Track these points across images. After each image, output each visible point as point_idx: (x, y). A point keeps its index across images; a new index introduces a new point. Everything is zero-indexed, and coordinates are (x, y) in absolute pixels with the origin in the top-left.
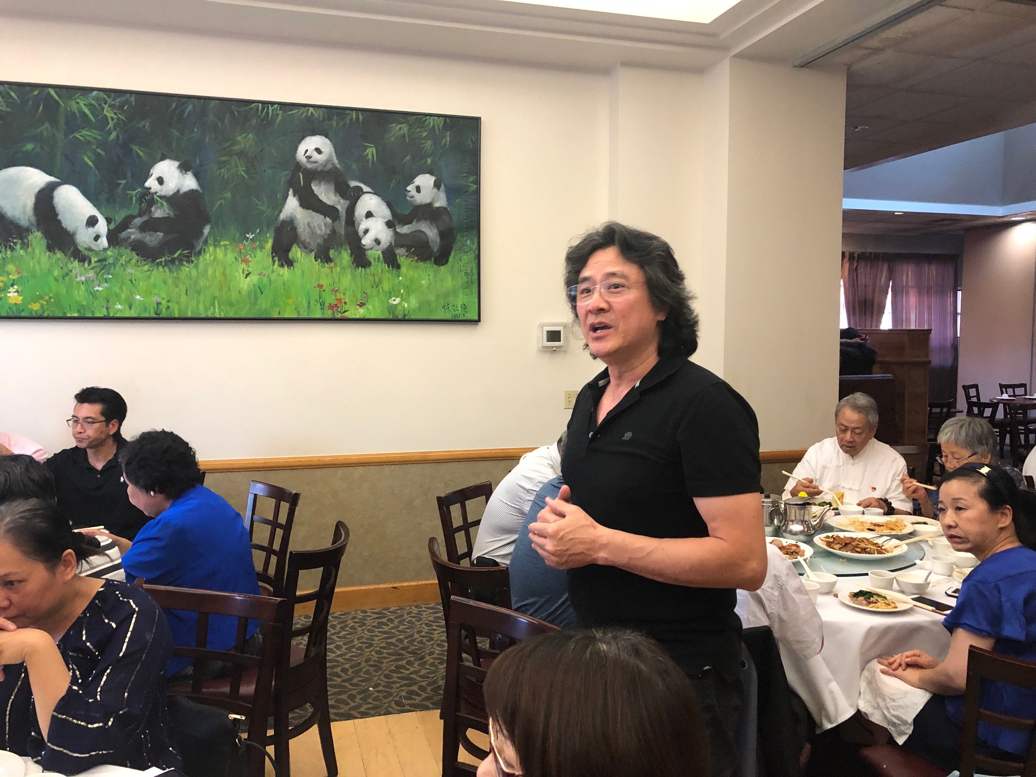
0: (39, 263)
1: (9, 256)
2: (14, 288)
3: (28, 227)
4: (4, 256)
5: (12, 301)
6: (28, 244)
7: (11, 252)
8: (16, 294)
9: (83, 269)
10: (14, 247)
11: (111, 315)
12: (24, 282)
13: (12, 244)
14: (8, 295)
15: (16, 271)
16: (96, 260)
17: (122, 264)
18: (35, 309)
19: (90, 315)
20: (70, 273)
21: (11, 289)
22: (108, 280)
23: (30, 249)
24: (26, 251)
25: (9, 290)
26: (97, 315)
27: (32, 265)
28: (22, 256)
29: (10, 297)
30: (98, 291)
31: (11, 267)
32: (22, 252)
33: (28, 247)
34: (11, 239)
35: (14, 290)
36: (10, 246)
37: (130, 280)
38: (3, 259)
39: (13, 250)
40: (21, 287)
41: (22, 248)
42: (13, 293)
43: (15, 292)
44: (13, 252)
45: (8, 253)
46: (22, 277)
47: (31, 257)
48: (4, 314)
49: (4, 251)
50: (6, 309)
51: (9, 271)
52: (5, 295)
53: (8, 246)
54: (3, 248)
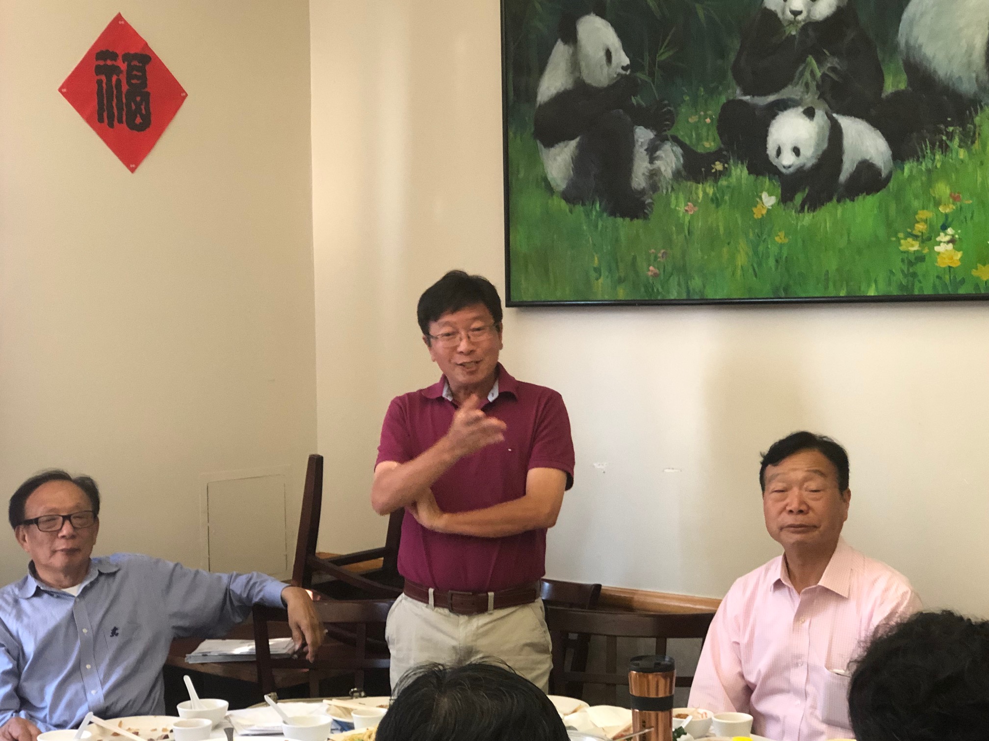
1: (939, 166)
2: (946, 234)
3: (975, 94)
4: (930, 166)
5: (943, 263)
6: (974, 133)
7: (942, 156)
8: (951, 246)
10: (948, 142)
12: (965, 218)
13: (944, 138)
14: (937, 249)
15: (951, 195)
18: (985, 279)
21: (943, 238)
23: (977, 146)
24: (969, 150)
25: (938, 239)
27: (980, 179)
28: (962, 161)
29: (939, 253)
31: (942, 189)
32: (962, 154)
33: (973, 142)
34: (942, 126)
35: (948, 238)
36: (941, 141)
38: (929, 171)
39: (946, 151)
40: (959, 231)
41: (962, 144)
42: (945, 244)
43: (949, 242)
44: (945, 156)
45: (937, 157)
46: (961, 208)
47: (979, 163)
48: (928, 291)
49: (929, 154)
50: (932, 281)
51: (937, 197)
52: (931, 249)
53: (938, 143)
54: (928, 148)
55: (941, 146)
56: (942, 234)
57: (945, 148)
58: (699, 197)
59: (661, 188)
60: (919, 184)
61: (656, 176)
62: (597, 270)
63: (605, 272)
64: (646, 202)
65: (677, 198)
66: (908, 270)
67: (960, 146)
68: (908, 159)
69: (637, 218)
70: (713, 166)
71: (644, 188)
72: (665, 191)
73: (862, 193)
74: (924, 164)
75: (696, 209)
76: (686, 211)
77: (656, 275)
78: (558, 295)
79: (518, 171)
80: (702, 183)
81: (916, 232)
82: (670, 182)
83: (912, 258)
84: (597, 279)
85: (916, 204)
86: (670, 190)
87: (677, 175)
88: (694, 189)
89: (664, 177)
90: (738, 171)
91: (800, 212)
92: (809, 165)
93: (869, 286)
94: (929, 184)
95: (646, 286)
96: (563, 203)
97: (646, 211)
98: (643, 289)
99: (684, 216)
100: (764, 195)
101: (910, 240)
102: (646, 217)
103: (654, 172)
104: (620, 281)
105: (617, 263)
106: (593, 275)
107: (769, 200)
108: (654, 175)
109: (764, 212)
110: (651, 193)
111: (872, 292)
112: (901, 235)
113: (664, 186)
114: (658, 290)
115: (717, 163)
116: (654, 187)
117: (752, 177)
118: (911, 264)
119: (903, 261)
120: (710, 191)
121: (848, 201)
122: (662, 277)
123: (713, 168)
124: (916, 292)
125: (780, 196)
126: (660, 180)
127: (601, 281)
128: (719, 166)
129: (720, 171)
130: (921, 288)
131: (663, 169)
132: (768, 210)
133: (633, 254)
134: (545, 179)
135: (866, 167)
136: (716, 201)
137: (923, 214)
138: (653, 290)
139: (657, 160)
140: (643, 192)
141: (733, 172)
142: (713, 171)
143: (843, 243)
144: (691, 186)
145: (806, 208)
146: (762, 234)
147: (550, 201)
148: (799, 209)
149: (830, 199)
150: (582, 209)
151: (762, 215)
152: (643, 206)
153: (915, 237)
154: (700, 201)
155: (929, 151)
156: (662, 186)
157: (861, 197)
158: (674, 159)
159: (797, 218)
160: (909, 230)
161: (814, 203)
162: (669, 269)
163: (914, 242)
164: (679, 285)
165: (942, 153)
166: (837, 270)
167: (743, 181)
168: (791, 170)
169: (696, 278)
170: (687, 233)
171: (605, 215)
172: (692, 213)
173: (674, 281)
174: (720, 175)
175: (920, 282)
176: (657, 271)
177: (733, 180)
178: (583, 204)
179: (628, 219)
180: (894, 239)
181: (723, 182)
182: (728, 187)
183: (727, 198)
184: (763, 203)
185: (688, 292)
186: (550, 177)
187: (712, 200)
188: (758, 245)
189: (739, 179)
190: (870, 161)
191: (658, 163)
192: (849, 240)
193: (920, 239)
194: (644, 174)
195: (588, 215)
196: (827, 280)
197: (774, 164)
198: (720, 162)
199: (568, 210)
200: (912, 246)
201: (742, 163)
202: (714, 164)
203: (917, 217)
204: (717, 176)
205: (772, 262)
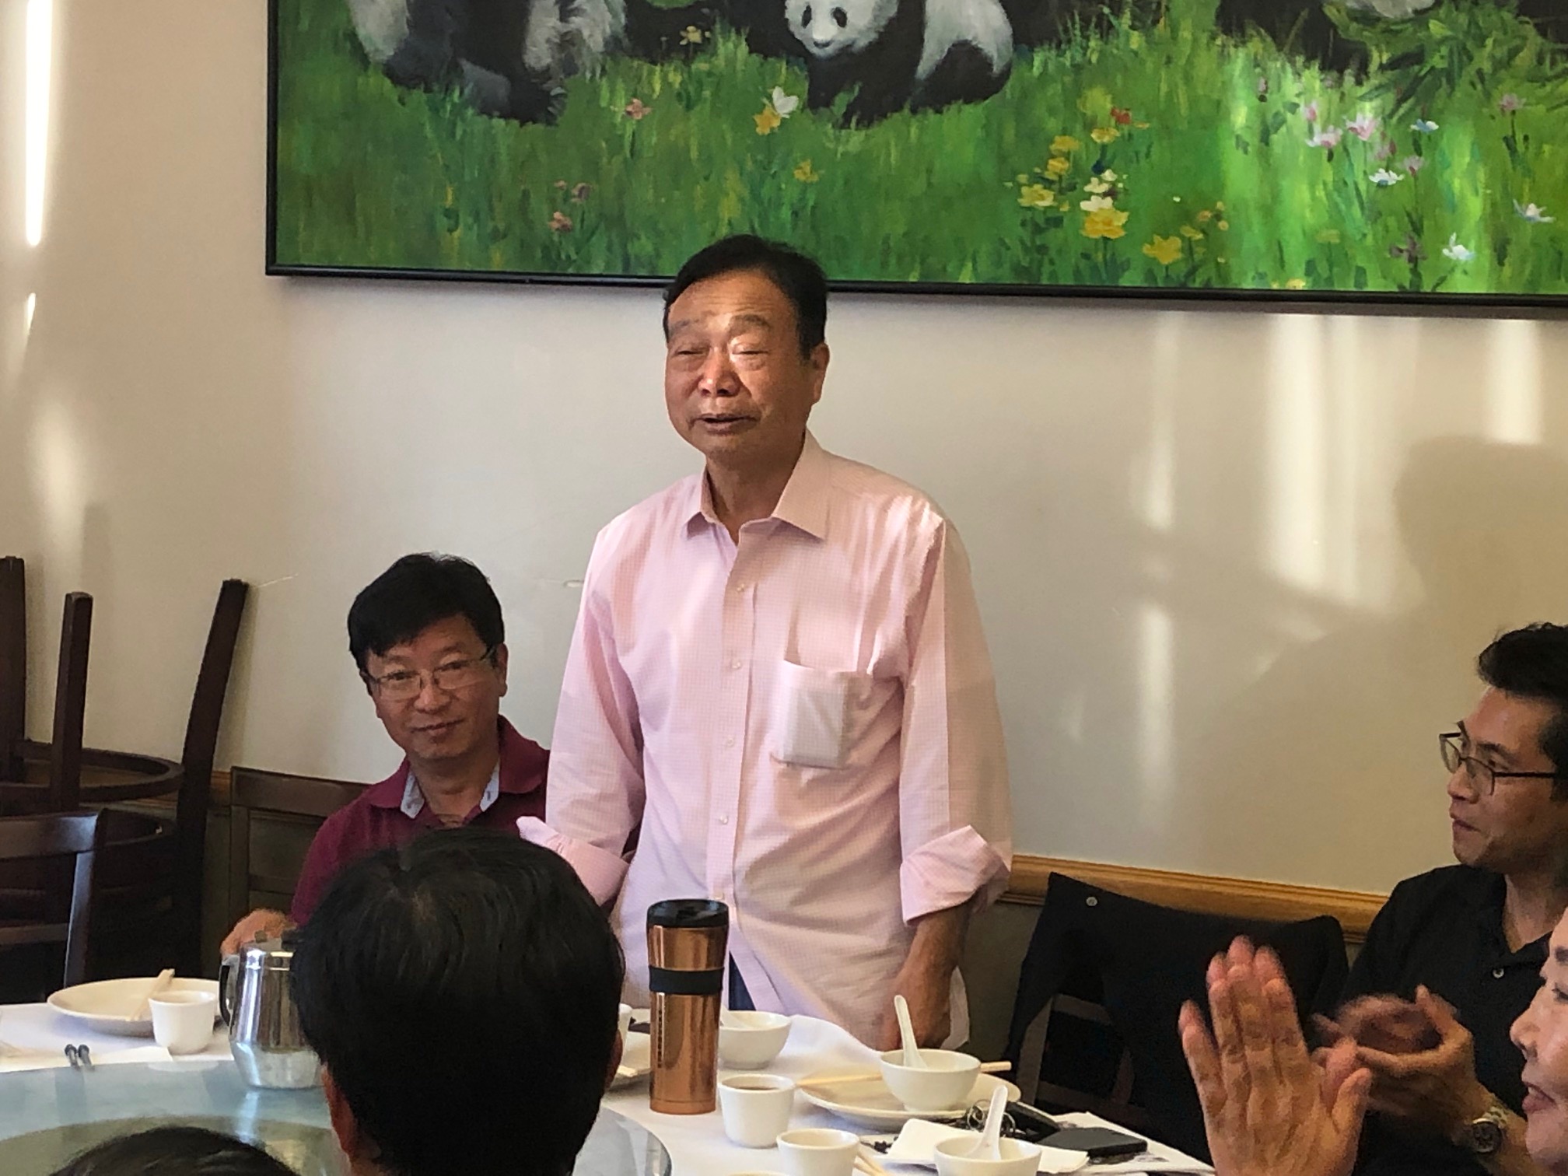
0: (1188, 79)
1: (1094, 59)
2: (1101, 181)
4: (1079, 59)
5: (1093, 231)
6: (1159, 6)
7: (1100, 43)
8: (1109, 200)
9: (1336, 97)
10: (1112, 18)
11: (1427, 288)
12: (1137, 153)
14: (1085, 205)
15: (1113, 113)
16: (1385, 58)
17: (1480, 72)
18: (1165, 262)
19: (1351, 287)
20: (1289, 116)
21: (1095, 186)
22: (1423, 142)
23: (1162, 28)
24: (1148, 34)
25: (1088, 188)
26: (1375, 284)
27: (1164, 88)
28: (1136, 53)
29: (1087, 213)
30: (1381, 185)
31: (1098, 101)
32: (1136, 40)
33: (1156, 22)
35: (1105, 188)
37: (1506, 139)
38: (1077, 68)
39: (1108, 34)
40: (1125, 177)
41: (1137, 24)
42: (1100, 198)
43: (1105, 195)
44: (1106, 43)
45: (1092, 44)
46: (1130, 135)
47: (1164, 59)
48: (1067, 280)
49: (1079, 39)
50: (1073, 260)
51: (1089, 113)
52: (1075, 206)
53: (1094, 19)
54: (1077, 26)
55: (1098, 25)
56: (1094, 180)
57: (1106, 30)
58: (653, 91)
59: (581, 70)
60: (1059, 87)
61: (574, 45)
62: (449, 213)
63: (465, 219)
64: (553, 93)
65: (612, 91)
66: (1033, 241)
67: (1133, 27)
68: (1042, 44)
69: (535, 122)
70: (683, 33)
71: (548, 68)
72: (588, 75)
73: (957, 98)
74: (1068, 54)
75: (648, 110)
76: (629, 113)
77: (565, 229)
78: (372, 257)
79: (297, 19)
80: (662, 65)
81: (1049, 175)
82: (600, 57)
83: (1041, 221)
84: (451, 231)
85: (1052, 124)
86: (598, 75)
87: (613, 46)
88: (645, 73)
89: (589, 47)
90: (730, 45)
91: (842, 127)
92: (862, 43)
93: (962, 266)
94: (1076, 91)
95: (546, 249)
96: (388, 82)
97: (550, 109)
98: (539, 254)
99: (623, 124)
100: (777, 93)
101: (1038, 187)
102: (550, 120)
103: (568, 38)
104: (497, 236)
105: (490, 201)
106: (442, 222)
107: (784, 103)
108: (567, 43)
109: (776, 123)
110: (562, 76)
111: (966, 277)
112: (1023, 178)
113: (588, 64)
114: (568, 257)
115: (691, 28)
116: (569, 67)
117: (756, 58)
118: (1038, 230)
119: (1023, 224)
120: (676, 79)
121: (930, 111)
122: (577, 234)
123: (682, 38)
124: (1045, 281)
125: (805, 96)
126: (580, 54)
127: (456, 234)
128: (693, 35)
129: (695, 44)
130: (1053, 274)
131: (586, 33)
132: (783, 120)
133: (523, 187)
134: (352, 36)
135: (964, 53)
136: (687, 101)
137: (1061, 144)
138: (559, 256)
139: (575, 16)
140: (546, 74)
141: (721, 50)
142: (683, 43)
143: (919, 186)
144: (640, 67)
145: (854, 120)
146: (770, 163)
147: (360, 80)
148: (841, 121)
149: (898, 108)
150: (424, 97)
151: (772, 129)
152: (546, 99)
153: (1048, 184)
154: (655, 96)
155: (1078, 32)
156: (583, 64)
157: (954, 107)
158: (609, 16)
159: (837, 139)
160: (1037, 170)
161: (867, 113)
162: (591, 218)
163: (1045, 192)
164: (609, 248)
165: (1102, 36)
166: (905, 234)
167: (739, 66)
168: (829, 50)
169: (644, 239)
170: (628, 155)
171: (470, 112)
172: (640, 117)
173: (599, 243)
174: (695, 52)
175: (1052, 262)
176: (568, 222)
177: (720, 62)
178: (428, 90)
179: (515, 123)
180: (1009, 184)
181: (700, 65)
182: (709, 74)
183: (707, 93)
184: (773, 106)
185: (627, 263)
186: (361, 33)
187: (679, 95)
188: (762, 181)
189: (731, 61)
190: (974, 43)
191: (576, 21)
192: (930, 184)
193: (1056, 187)
194: (548, 41)
195: (435, 110)
196: (886, 252)
197: (798, 37)
198: (698, 27)
199: (395, 98)
200: (1042, 198)
201: (738, 32)
202: (685, 30)
203: (1053, 147)
204: (691, 52)
205: (786, 213)
